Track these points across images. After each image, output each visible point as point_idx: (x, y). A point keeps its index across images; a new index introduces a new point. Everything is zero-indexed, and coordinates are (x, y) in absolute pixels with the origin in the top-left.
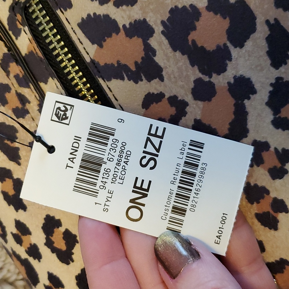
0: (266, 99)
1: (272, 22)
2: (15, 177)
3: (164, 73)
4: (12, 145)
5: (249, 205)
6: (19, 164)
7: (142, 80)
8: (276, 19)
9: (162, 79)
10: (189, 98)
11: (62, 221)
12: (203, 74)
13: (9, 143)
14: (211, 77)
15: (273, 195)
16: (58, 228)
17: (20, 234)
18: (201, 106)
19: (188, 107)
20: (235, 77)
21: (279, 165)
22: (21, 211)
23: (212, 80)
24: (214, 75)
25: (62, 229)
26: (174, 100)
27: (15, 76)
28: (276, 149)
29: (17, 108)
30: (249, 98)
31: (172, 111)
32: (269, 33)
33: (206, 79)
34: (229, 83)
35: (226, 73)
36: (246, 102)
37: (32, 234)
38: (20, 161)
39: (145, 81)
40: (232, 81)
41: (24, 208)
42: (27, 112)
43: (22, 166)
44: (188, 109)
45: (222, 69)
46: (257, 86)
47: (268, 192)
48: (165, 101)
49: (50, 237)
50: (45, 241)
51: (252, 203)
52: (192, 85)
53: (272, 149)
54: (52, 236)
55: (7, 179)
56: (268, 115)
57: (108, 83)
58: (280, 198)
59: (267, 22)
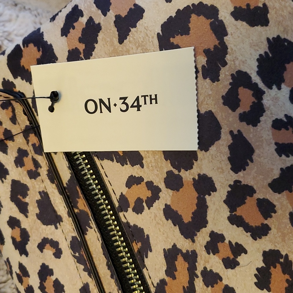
0: (224, 198)
1: (236, 132)
2: (23, 227)
3: (144, 162)
4: (23, 200)
5: (205, 287)
6: (27, 217)
7: (127, 164)
8: (239, 131)
9: (142, 166)
10: (162, 186)
11: (54, 271)
12: (174, 168)
13: (21, 197)
14: (179, 171)
15: (225, 282)
16: (50, 276)
17: (21, 275)
18: (171, 194)
19: (161, 193)
20: (199, 175)
21: (232, 257)
22: (23, 256)
23: (181, 174)
24: (182, 170)
25: (53, 278)
26: (150, 185)
27: (32, 145)
28: (230, 242)
29: (31, 170)
30: (210, 195)
31: (149, 194)
32: (232, 142)
33: (176, 172)
34: (194, 179)
35: (192, 171)
36: (207, 197)
37: (30, 277)
38: (28, 214)
39: (129, 165)
40: (197, 178)
41: (27, 254)
42: (39, 175)
43: (28, 218)
44: (161, 194)
45: (189, 167)
46: (217, 185)
47: (221, 279)
48: (143, 184)
49: (43, 282)
50: (39, 285)
51: (208, 287)
52: (165, 175)
53: (227, 241)
54: (45, 282)
55: (16, 228)
56: (226, 212)
57: (101, 162)
58: (231, 286)
59: (231, 132)
